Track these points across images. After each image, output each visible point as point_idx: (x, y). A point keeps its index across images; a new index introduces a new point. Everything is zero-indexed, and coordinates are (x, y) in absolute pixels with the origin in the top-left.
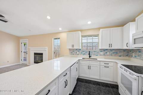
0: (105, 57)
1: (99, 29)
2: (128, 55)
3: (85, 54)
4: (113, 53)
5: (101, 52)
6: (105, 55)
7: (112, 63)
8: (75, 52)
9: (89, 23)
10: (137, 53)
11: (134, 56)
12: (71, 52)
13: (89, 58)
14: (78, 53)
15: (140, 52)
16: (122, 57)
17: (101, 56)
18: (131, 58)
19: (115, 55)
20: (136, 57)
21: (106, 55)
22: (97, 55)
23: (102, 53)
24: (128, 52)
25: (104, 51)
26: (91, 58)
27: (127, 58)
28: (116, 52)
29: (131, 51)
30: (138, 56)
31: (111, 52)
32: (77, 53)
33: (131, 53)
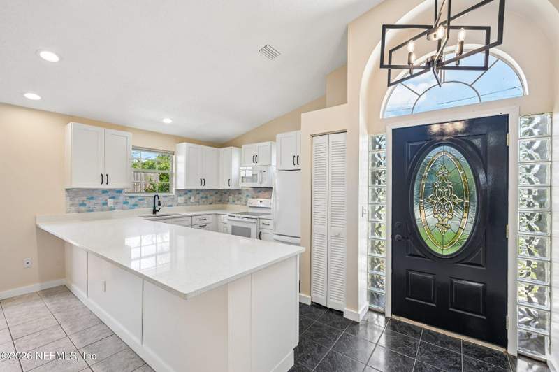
0: (188, 207)
1: (180, 139)
2: (220, 201)
3: (135, 205)
4: (202, 198)
5: (179, 198)
6: (186, 203)
7: (210, 216)
8: (101, 199)
9: (167, 121)
10: (236, 196)
11: (231, 201)
12: (78, 200)
13: (152, 215)
14: (111, 202)
15: (240, 194)
16: (213, 205)
17: (179, 207)
18: (228, 205)
19: (204, 201)
20: (234, 201)
21: (189, 203)
22: (171, 206)
23: (181, 200)
24: (221, 195)
25: (186, 194)
26: (157, 214)
27: (220, 205)
28: (205, 196)
29: (225, 193)
30: (238, 200)
31: (198, 195)
32: (106, 204)
33: (227, 195)
